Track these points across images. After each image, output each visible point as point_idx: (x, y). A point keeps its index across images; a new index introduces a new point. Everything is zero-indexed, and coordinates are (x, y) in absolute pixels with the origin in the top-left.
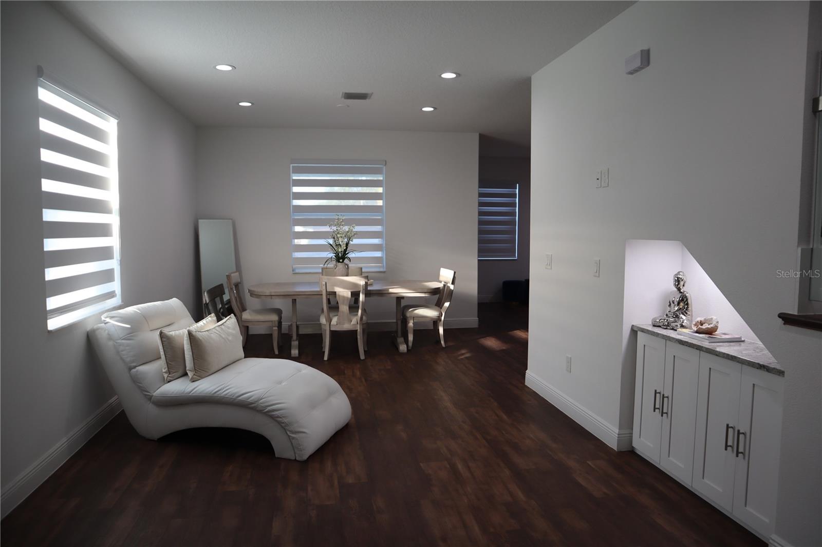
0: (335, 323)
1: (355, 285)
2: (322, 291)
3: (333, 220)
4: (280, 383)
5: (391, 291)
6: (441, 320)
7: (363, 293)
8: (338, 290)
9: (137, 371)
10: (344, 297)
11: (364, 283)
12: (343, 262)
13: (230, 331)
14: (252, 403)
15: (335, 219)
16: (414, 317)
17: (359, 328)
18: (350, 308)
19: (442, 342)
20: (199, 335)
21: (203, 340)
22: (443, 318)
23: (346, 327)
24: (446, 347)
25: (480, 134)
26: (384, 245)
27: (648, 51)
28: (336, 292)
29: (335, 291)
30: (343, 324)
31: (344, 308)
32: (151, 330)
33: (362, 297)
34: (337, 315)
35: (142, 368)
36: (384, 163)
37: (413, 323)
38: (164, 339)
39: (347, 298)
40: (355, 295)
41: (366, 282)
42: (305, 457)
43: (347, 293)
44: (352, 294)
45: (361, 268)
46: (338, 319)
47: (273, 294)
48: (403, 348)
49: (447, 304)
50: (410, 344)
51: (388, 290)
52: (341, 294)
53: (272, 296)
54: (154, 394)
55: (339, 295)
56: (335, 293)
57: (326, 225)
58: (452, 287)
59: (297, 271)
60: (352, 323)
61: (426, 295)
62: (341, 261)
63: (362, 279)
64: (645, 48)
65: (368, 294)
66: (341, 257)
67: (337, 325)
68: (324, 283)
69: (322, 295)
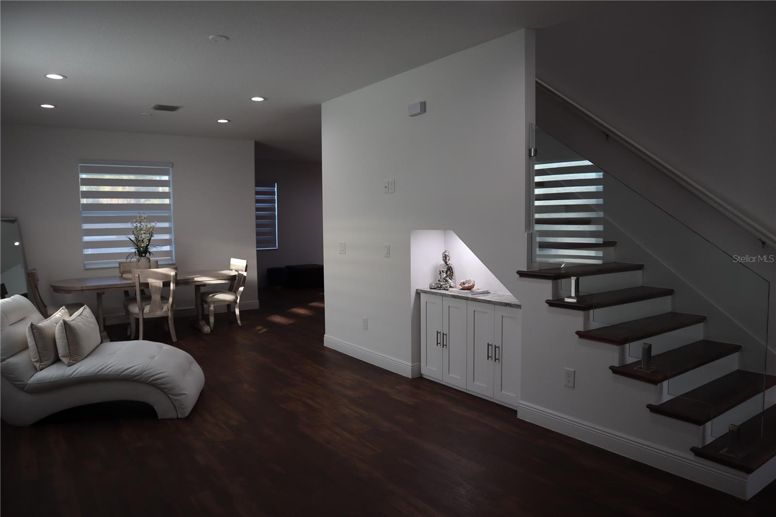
0: (148, 311)
1: (167, 276)
2: (135, 283)
3: (135, 217)
4: (153, 357)
5: (196, 279)
6: (236, 303)
7: (173, 283)
8: (151, 281)
9: (8, 363)
10: (156, 287)
11: (174, 273)
13: (89, 319)
15: (136, 217)
16: (214, 302)
17: (170, 314)
18: (162, 297)
19: (239, 322)
20: (72, 323)
22: (238, 301)
23: (159, 314)
24: (242, 326)
25: (255, 142)
26: (173, 240)
27: (425, 103)
28: (148, 283)
29: (148, 282)
30: (156, 312)
31: (156, 297)
32: (10, 325)
33: (172, 286)
34: (149, 304)
35: (12, 360)
36: (172, 165)
37: (214, 307)
38: (34, 331)
39: (159, 288)
40: (166, 284)
41: (176, 273)
42: (187, 415)
43: (159, 283)
44: (164, 283)
45: (157, 262)
46: (150, 307)
48: (207, 329)
49: (241, 289)
50: (212, 325)
51: (193, 278)
52: (154, 284)
53: (83, 290)
54: (29, 382)
55: (152, 286)
56: (147, 285)
58: (245, 274)
59: (88, 267)
60: (164, 310)
61: (226, 282)
62: (144, 255)
63: (172, 270)
64: (423, 100)
65: (177, 283)
66: (143, 252)
67: (150, 312)
68: (137, 276)
69: (135, 286)
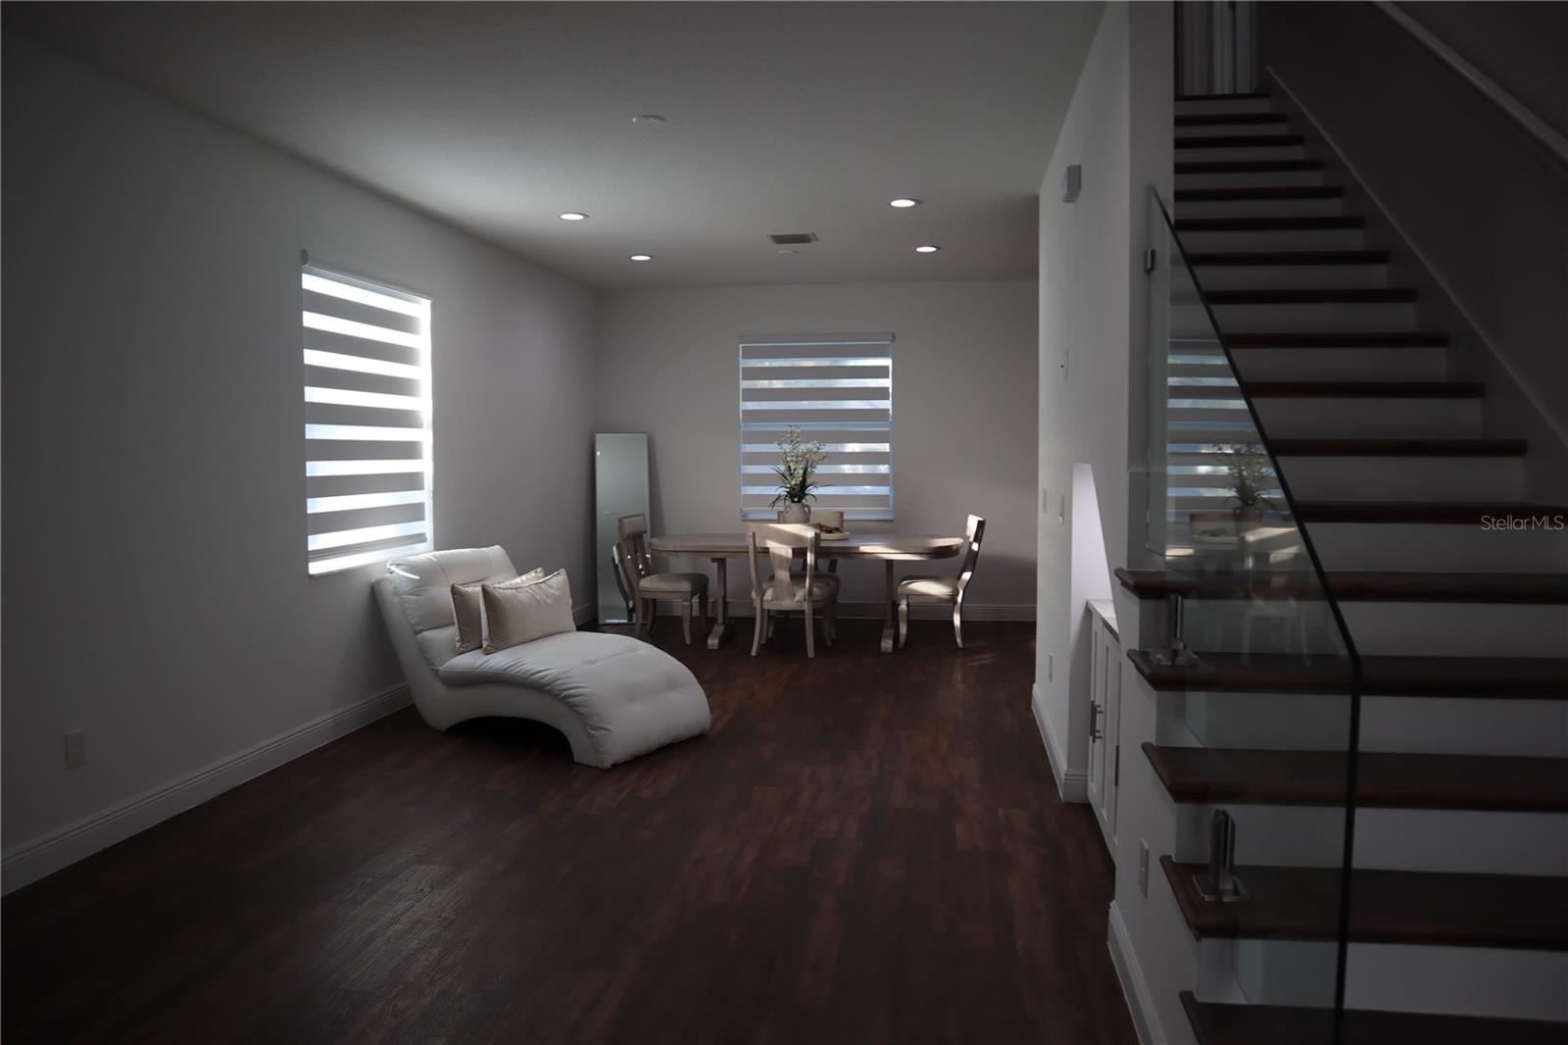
0: (770, 598)
1: (799, 538)
2: (747, 547)
4: (593, 662)
5: (863, 549)
6: (956, 602)
7: (811, 552)
8: (772, 545)
9: (422, 637)
10: (780, 557)
11: (813, 535)
12: (799, 501)
14: (546, 685)
16: (908, 595)
17: (806, 607)
18: (793, 576)
19: (959, 640)
20: (498, 593)
21: (502, 599)
22: (960, 599)
23: (787, 604)
24: (963, 649)
26: (891, 476)
27: (1079, 168)
28: (768, 548)
29: (768, 546)
30: (783, 600)
31: (783, 575)
33: (810, 558)
34: (772, 586)
36: (891, 336)
37: (908, 605)
38: (456, 596)
39: (787, 559)
40: (799, 553)
41: (816, 534)
42: (608, 764)
43: (786, 551)
44: (795, 551)
45: (842, 514)
46: (774, 591)
47: (678, 549)
48: (887, 644)
49: (967, 576)
50: (902, 639)
51: (858, 548)
52: (777, 551)
54: (441, 668)
55: (774, 554)
56: (766, 551)
57: (773, 443)
58: (975, 547)
59: (751, 517)
60: (797, 598)
61: (923, 559)
62: (796, 500)
63: (810, 529)
64: (1077, 163)
65: (820, 552)
66: (798, 493)
67: (772, 600)
68: (751, 534)
69: (748, 552)
